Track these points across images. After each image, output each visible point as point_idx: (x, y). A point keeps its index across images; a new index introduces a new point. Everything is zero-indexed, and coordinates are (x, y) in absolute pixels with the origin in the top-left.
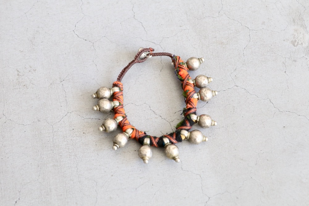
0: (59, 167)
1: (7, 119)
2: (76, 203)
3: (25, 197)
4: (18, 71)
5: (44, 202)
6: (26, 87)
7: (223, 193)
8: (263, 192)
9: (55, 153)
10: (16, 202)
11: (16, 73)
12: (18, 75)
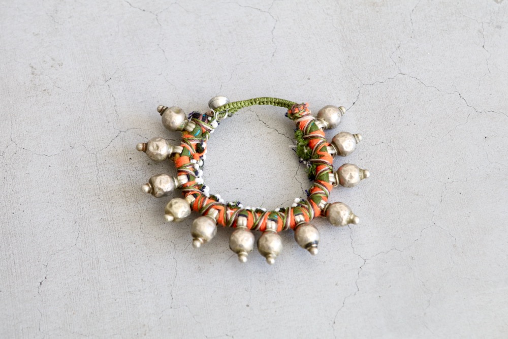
0: (110, 222)
1: (18, 148)
2: (142, 280)
3: (56, 275)
4: (32, 67)
5: (88, 280)
6: (48, 93)
7: (388, 252)
8: (454, 246)
9: (102, 199)
10: (41, 283)
11: (30, 70)
12: (33, 74)
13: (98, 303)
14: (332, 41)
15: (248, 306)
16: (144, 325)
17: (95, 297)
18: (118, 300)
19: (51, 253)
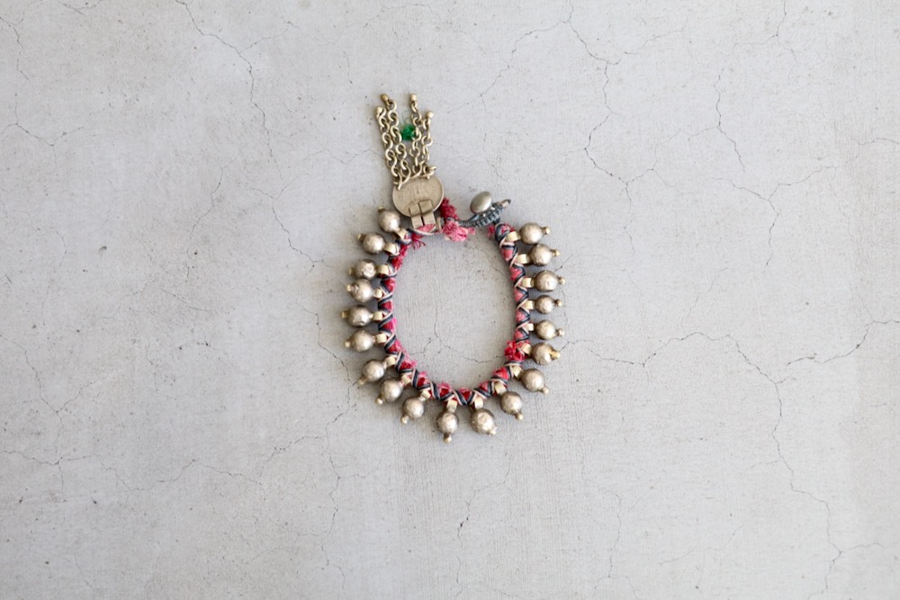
13: (525, 559)
14: (844, 254)
15: (697, 587)
16: (576, 593)
17: (523, 551)
18: (549, 559)
19: (475, 489)
